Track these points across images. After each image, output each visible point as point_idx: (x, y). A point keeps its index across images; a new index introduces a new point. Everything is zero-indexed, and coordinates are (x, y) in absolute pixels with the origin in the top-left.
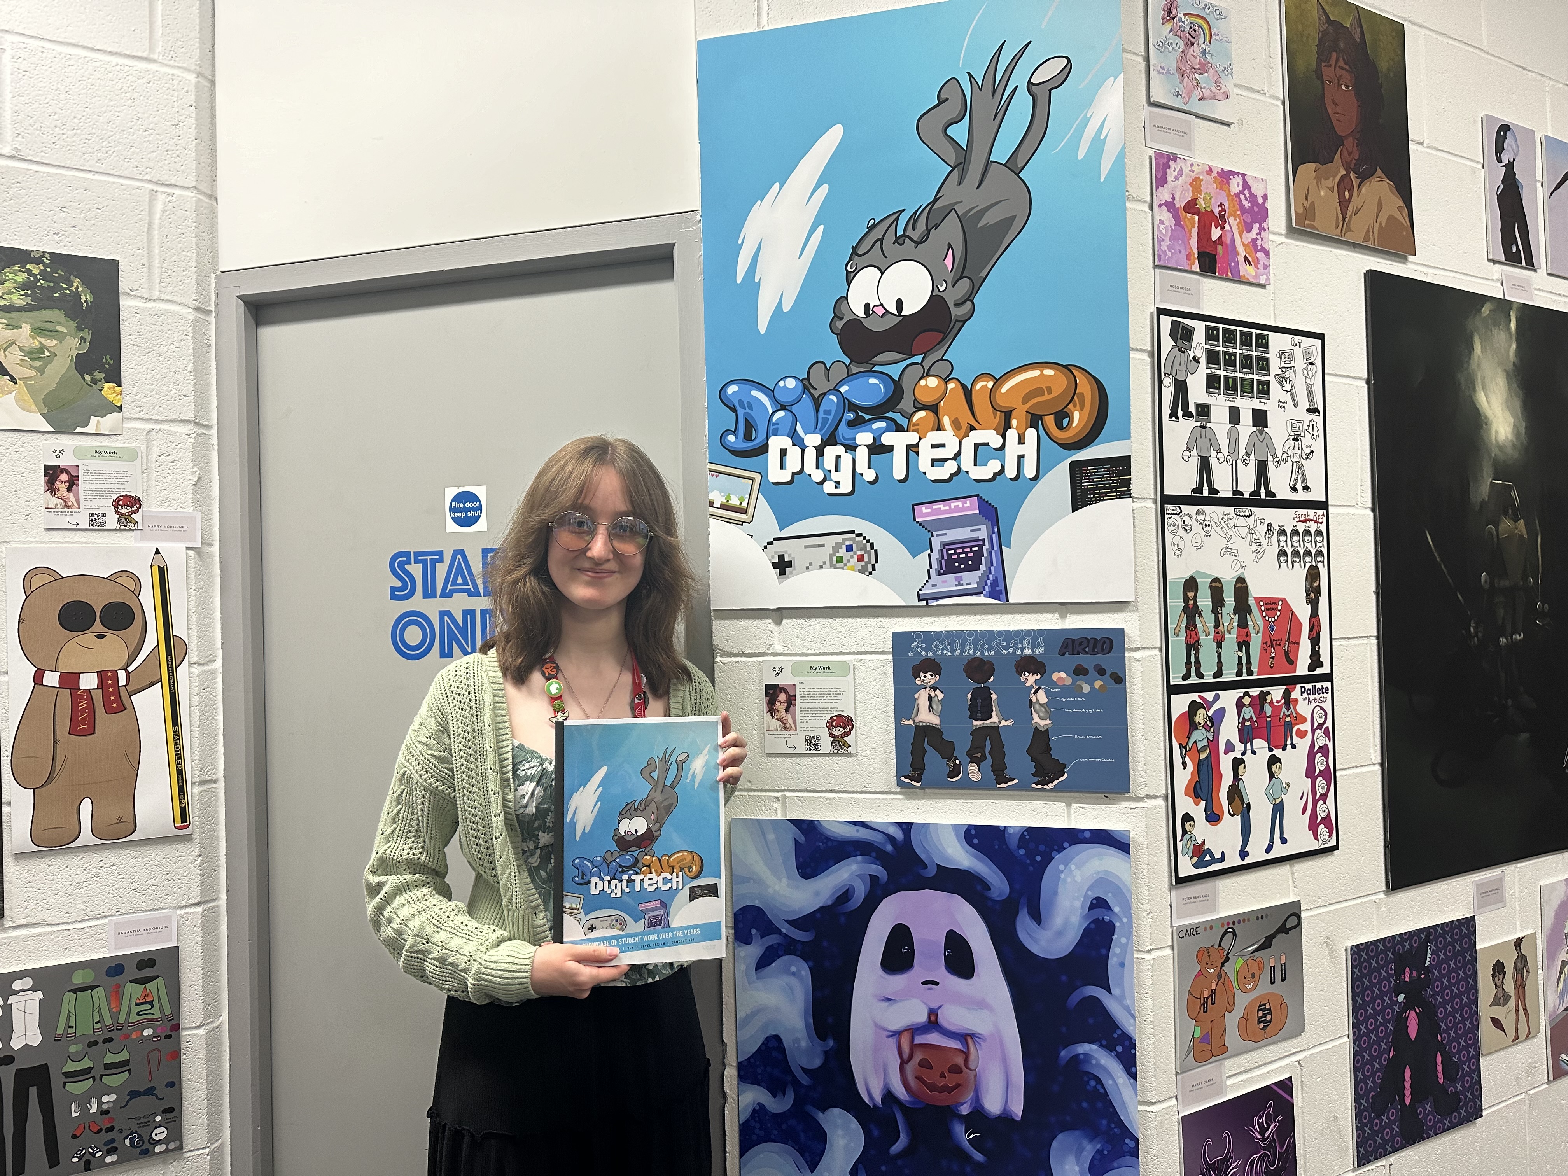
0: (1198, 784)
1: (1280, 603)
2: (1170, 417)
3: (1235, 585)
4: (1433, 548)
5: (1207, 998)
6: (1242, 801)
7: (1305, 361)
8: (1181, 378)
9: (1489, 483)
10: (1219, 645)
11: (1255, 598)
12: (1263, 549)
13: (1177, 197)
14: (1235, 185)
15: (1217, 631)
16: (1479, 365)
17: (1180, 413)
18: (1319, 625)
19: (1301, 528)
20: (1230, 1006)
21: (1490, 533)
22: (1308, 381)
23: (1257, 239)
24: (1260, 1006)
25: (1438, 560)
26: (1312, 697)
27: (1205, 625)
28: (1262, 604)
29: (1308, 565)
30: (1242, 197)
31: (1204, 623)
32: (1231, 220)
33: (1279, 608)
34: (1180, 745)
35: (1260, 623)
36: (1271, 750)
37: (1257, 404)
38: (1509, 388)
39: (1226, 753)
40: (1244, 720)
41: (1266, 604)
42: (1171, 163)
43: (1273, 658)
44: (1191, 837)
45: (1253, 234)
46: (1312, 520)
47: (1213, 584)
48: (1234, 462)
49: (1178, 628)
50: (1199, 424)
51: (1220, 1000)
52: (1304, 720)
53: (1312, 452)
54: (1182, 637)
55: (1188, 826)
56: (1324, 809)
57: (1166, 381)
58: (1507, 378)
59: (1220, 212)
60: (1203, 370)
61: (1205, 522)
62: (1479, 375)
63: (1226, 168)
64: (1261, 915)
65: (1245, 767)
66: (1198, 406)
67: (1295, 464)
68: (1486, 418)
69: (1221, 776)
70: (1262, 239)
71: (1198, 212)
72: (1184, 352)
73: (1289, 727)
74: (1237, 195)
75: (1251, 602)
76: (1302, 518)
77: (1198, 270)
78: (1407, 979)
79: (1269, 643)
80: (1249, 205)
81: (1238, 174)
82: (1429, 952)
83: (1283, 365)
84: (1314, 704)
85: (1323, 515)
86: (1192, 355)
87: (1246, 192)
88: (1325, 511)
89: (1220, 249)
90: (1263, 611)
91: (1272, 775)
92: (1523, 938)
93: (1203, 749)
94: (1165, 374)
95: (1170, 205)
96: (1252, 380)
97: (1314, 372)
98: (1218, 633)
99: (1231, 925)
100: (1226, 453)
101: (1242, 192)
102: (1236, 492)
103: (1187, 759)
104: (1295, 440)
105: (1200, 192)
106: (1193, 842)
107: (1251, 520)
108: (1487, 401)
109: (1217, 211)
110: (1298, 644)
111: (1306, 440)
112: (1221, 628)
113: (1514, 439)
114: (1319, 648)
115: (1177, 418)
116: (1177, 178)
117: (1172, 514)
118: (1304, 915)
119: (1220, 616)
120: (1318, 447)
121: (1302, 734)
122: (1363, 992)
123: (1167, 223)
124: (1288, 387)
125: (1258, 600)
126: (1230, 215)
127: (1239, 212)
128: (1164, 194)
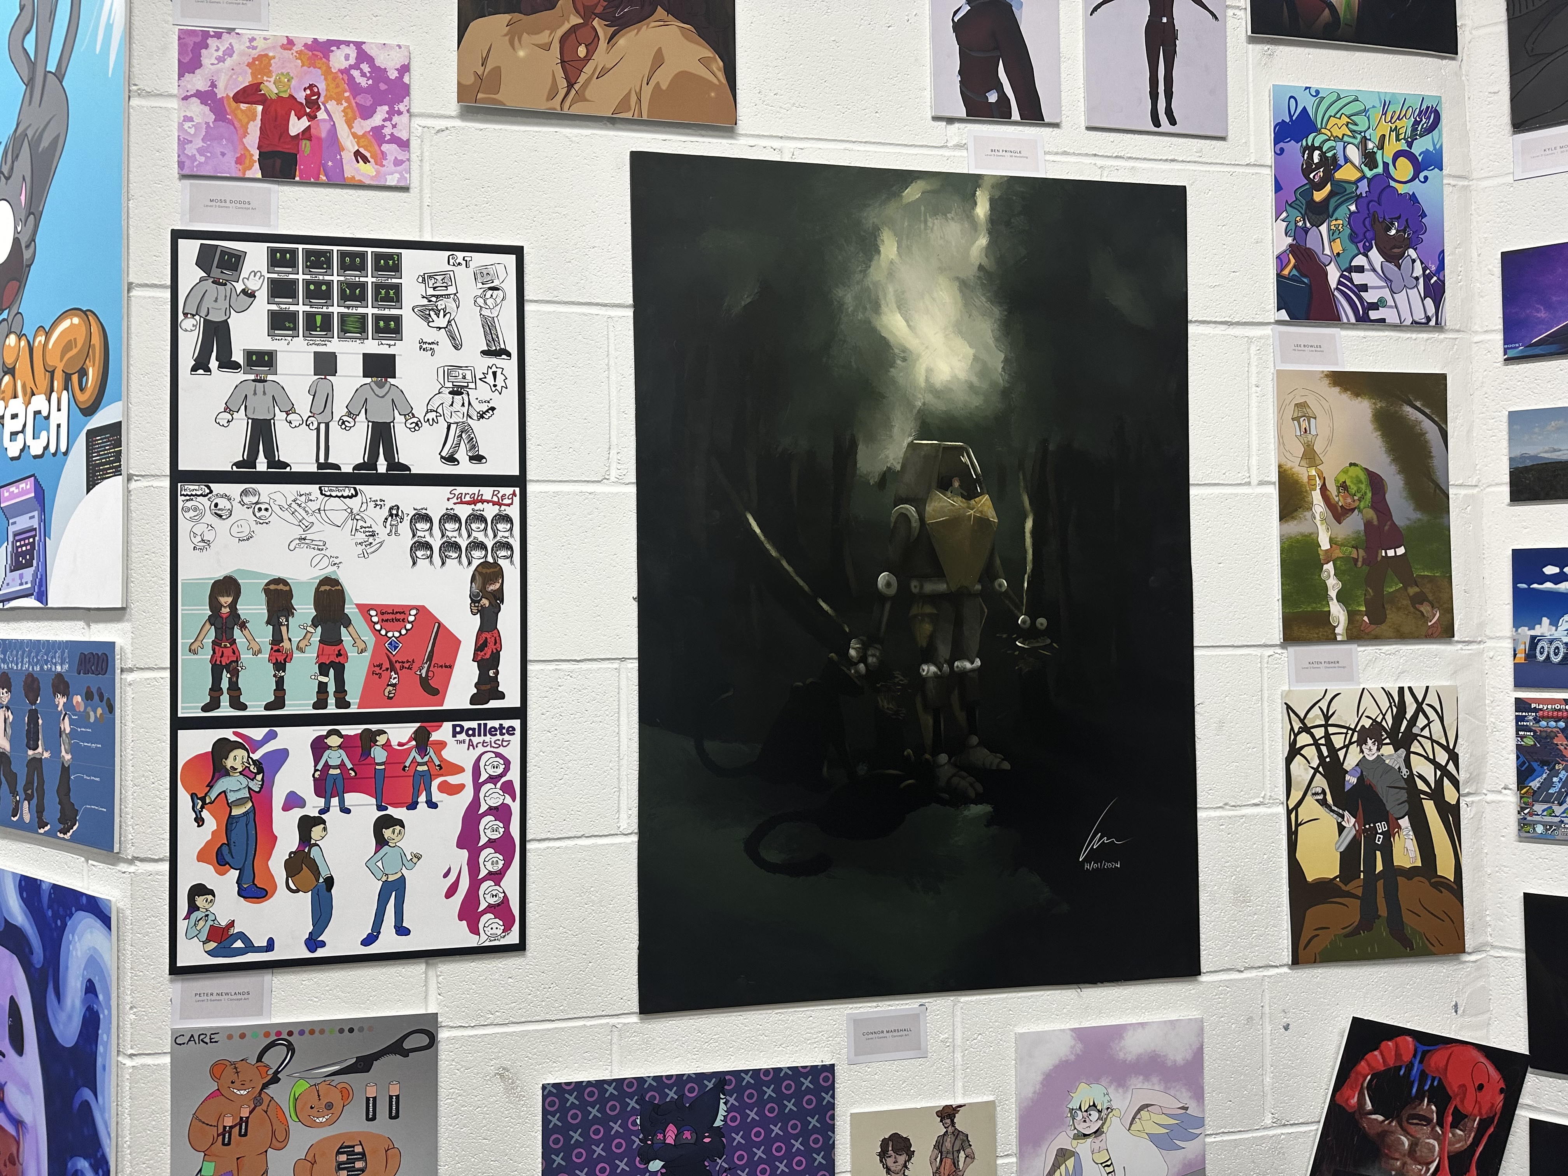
0: (225, 848)
1: (413, 612)
2: (194, 369)
3: (317, 589)
4: (762, 538)
5: (231, 1127)
6: (316, 873)
7: (480, 285)
8: (215, 317)
9: (905, 444)
10: (280, 666)
11: (358, 606)
12: (378, 541)
13: (221, 85)
14: (339, 59)
15: (275, 648)
16: (891, 275)
17: (214, 364)
18: (498, 641)
19: (464, 512)
20: (279, 1140)
21: (904, 516)
22: (486, 312)
23: (383, 127)
24: (341, 1148)
25: (774, 553)
26: (476, 740)
27: (251, 639)
28: (373, 613)
29: (476, 563)
30: (356, 73)
31: (250, 638)
32: (331, 105)
33: (411, 618)
34: (193, 796)
35: (369, 638)
36: (380, 808)
37: (373, 346)
38: (966, 305)
39: (286, 808)
40: (327, 766)
41: (383, 614)
42: (210, 41)
43: (394, 685)
44: (207, 916)
45: (377, 119)
46: (488, 502)
47: (272, 587)
48: (323, 426)
49: (198, 643)
50: (252, 377)
51: (258, 1131)
52: (460, 770)
53: (493, 409)
54: (206, 655)
55: (200, 901)
56: (494, 893)
57: (187, 324)
58: (961, 291)
59: (307, 98)
60: (262, 306)
61: (258, 506)
62: (891, 290)
63: (322, 37)
64: (349, 1028)
65: (325, 829)
66: (249, 354)
67: (453, 427)
68: (904, 350)
69: (273, 839)
70: (394, 126)
71: (263, 100)
72: (226, 284)
73: (427, 778)
74: (346, 71)
75: (350, 609)
76: (468, 498)
77: (259, 176)
78: (670, 1141)
79: (387, 665)
80: (370, 82)
81: (347, 43)
82: (722, 1107)
83: (431, 292)
84: (480, 749)
85: (514, 494)
86: (239, 287)
87: (365, 67)
88: (517, 490)
89: (306, 147)
90: (375, 623)
91: (381, 842)
92: (960, 1106)
93: (240, 802)
94: (185, 315)
95: (207, 97)
96: (364, 317)
97: (498, 301)
98: (278, 651)
99: (284, 1036)
100: (306, 414)
101: (356, 66)
102: (327, 465)
103: (205, 814)
104: (454, 393)
105: (269, 74)
106: (210, 923)
107: (355, 503)
108: (909, 326)
109: (301, 97)
110: (451, 667)
111: (480, 393)
112: (286, 644)
113: (975, 380)
114: (497, 673)
115: (208, 370)
116: (221, 60)
117: (192, 495)
118: (443, 1035)
119: (284, 629)
120: (508, 402)
121: (453, 790)
122: (568, 1149)
123: (197, 120)
124: (442, 322)
125: (365, 609)
126: (329, 98)
127: (347, 94)
128: (198, 82)
